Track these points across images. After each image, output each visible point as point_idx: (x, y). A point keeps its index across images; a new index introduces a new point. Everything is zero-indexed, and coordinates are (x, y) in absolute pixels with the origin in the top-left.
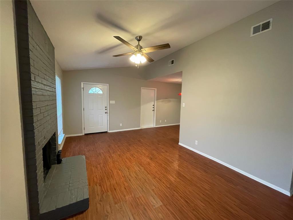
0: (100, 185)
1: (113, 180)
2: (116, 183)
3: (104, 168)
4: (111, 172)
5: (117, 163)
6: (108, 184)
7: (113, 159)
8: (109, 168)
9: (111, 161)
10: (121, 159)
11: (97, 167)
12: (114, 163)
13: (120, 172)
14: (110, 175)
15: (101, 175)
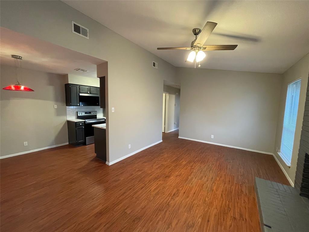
0: (242, 191)
1: (226, 187)
2: (225, 184)
3: (230, 207)
4: (223, 195)
5: (207, 199)
6: (233, 187)
7: (207, 211)
8: (223, 201)
9: (213, 209)
10: (195, 202)
11: (241, 216)
12: (211, 203)
13: (214, 189)
14: (227, 192)
15: (239, 199)
